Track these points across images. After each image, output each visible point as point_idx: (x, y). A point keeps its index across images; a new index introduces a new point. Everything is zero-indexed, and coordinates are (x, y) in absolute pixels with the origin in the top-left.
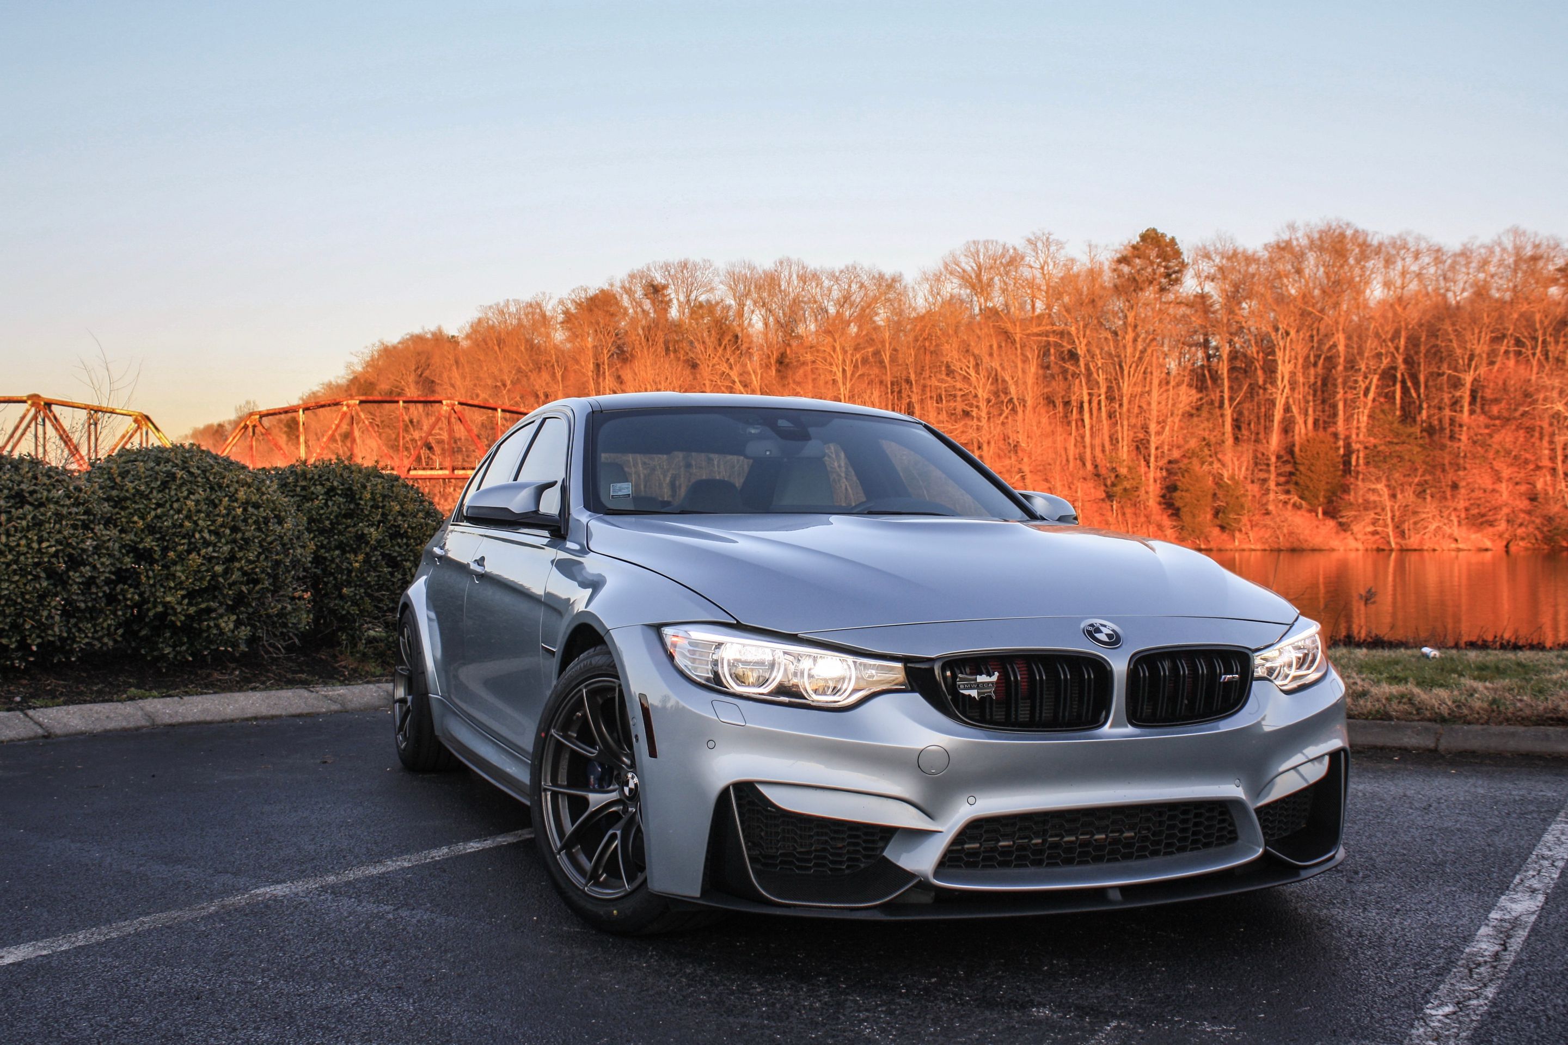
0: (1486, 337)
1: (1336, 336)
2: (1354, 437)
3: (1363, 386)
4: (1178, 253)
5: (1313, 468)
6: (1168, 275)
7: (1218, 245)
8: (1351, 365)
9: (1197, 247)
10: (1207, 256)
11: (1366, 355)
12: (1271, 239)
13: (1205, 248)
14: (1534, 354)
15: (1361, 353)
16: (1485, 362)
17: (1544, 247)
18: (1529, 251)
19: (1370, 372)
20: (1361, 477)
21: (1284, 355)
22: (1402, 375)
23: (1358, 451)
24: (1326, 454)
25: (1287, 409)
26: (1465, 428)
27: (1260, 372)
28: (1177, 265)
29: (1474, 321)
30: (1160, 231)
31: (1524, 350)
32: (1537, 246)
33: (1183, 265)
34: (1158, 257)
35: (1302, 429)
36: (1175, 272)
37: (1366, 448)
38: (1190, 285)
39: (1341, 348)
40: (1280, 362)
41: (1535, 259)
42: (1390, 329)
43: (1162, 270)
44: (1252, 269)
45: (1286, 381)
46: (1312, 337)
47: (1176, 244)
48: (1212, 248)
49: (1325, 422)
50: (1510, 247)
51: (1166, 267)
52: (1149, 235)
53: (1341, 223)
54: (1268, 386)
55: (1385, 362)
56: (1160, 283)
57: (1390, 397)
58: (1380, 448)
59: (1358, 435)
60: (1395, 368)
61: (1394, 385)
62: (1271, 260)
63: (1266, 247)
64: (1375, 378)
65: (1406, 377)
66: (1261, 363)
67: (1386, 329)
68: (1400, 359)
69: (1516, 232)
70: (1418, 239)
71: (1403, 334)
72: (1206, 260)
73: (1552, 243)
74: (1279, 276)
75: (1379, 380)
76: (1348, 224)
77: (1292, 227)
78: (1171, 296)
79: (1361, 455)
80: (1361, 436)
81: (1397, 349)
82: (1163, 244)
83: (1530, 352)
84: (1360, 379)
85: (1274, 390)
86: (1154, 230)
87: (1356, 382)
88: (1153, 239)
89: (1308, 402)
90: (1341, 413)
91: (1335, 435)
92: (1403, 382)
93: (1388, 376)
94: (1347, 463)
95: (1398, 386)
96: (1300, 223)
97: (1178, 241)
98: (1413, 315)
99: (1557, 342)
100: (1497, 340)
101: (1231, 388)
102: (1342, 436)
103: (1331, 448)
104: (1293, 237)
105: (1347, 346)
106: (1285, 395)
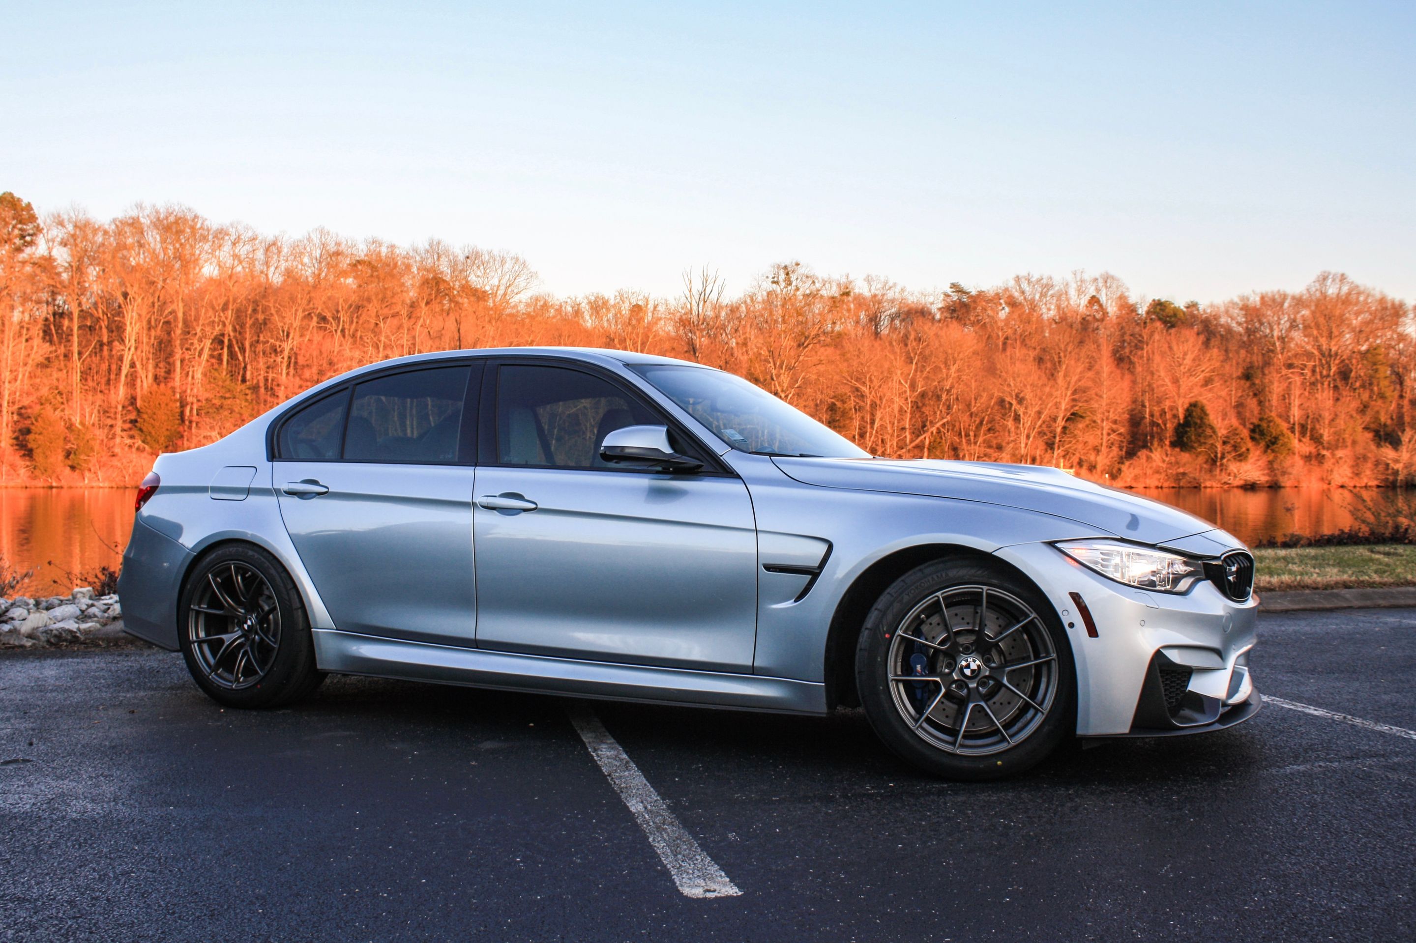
0: (300, 314)
1: (176, 304)
2: (189, 391)
3: (199, 349)
4: (33, 218)
5: (155, 417)
6: (22, 237)
7: (72, 215)
8: (188, 330)
9: (53, 215)
10: (61, 224)
11: (201, 322)
12: (120, 215)
13: (59, 216)
14: (336, 331)
15: (197, 319)
16: (298, 333)
17: (343, 246)
18: (332, 248)
19: (205, 338)
20: (194, 425)
21: (132, 318)
22: (230, 340)
23: (192, 404)
24: (167, 405)
25: (133, 365)
26: (283, 388)
27: (105, 331)
28: (32, 229)
29: (293, 299)
30: (17, 195)
31: (328, 326)
32: (338, 244)
33: (39, 230)
34: (14, 218)
35: (145, 382)
36: (29, 235)
37: (199, 401)
38: (41, 249)
39: (180, 315)
40: (128, 323)
41: (338, 254)
42: (222, 301)
43: (16, 232)
44: (99, 239)
45: (133, 341)
46: (153, 304)
47: (32, 209)
48: (66, 217)
49: (163, 378)
50: (316, 241)
51: (21, 230)
52: (5, 199)
53: (183, 208)
54: (116, 343)
55: (218, 329)
56: (14, 244)
57: (220, 358)
58: (214, 401)
59: (192, 389)
60: (223, 335)
61: (222, 349)
62: (119, 233)
63: (114, 220)
64: (208, 343)
65: (234, 342)
66: (106, 323)
67: (219, 301)
68: (229, 329)
69: (322, 232)
70: (247, 228)
71: (231, 307)
72: (60, 227)
73: (350, 243)
74: (125, 247)
75: (211, 344)
76: (190, 210)
77: (139, 206)
78: (22, 256)
79: (195, 407)
80: (195, 390)
81: (226, 318)
82: (19, 209)
83: (333, 330)
84: (196, 341)
85: (122, 347)
86: (11, 194)
87: (192, 344)
88: (9, 202)
89: (148, 359)
90: (178, 370)
91: (173, 389)
92: (230, 346)
93: (219, 341)
94: (182, 414)
95: (225, 350)
96: (147, 204)
97: (34, 206)
98: (241, 293)
99: (352, 322)
100: (309, 316)
101: (80, 344)
102: (178, 390)
103: (171, 400)
104: (141, 215)
105: (184, 314)
106: (131, 353)
